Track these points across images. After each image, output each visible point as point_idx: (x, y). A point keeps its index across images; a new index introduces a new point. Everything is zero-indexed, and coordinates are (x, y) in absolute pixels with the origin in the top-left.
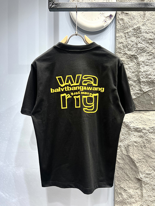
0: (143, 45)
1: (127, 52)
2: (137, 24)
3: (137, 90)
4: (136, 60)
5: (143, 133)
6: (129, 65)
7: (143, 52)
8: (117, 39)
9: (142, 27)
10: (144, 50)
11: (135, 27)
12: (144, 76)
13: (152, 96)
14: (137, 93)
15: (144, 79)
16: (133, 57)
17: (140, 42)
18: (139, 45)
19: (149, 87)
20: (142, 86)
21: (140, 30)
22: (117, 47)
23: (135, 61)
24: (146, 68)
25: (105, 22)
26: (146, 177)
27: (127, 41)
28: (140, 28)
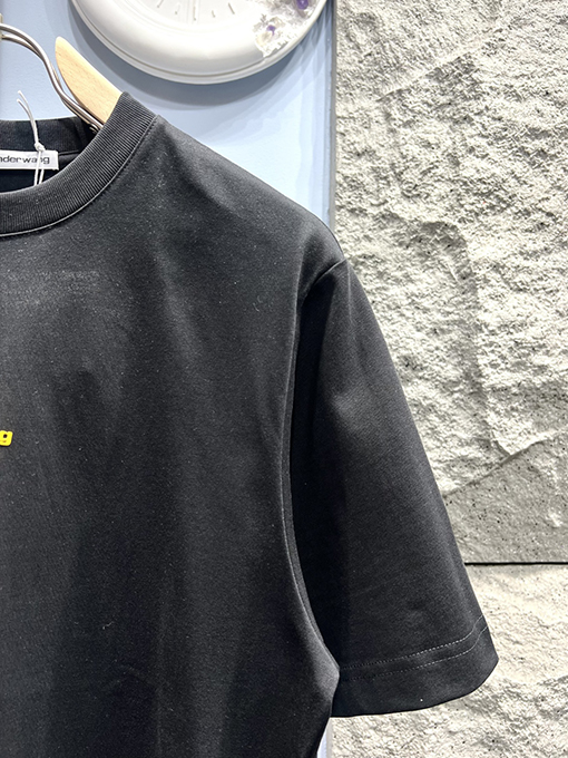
0: (496, 165)
1: (398, 207)
2: (453, 47)
3: (462, 444)
4: (455, 257)
5: (506, 717)
6: (412, 288)
7: (492, 207)
8: (341, 129)
9: (484, 60)
10: (501, 194)
11: (443, 59)
12: (503, 358)
13: (556, 478)
14: (463, 459)
15: (506, 374)
16: (436, 238)
17: (472, 150)
18: (471, 167)
19: (538, 424)
20: (492, 414)
21: (475, 76)
22: (339, 178)
23: (447, 259)
24: (516, 305)
25: (272, 29)
27: (397, 145)
28: (471, 65)
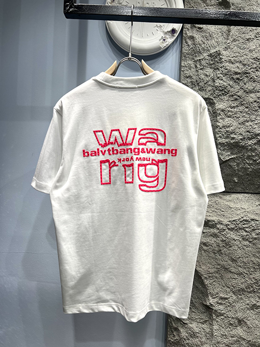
0: (225, 82)
2: (215, 47)
4: (212, 108)
5: (218, 229)
7: (223, 94)
8: (183, 69)
9: (224, 52)
10: (226, 90)
11: (212, 51)
12: (223, 135)
13: (236, 168)
15: (224, 139)
16: (207, 102)
17: (218, 78)
18: (218, 83)
19: (232, 153)
20: (219, 150)
21: (221, 56)
23: (210, 108)
24: (228, 121)
25: (164, 40)
26: (219, 303)
27: (198, 75)
28: (220, 53)
